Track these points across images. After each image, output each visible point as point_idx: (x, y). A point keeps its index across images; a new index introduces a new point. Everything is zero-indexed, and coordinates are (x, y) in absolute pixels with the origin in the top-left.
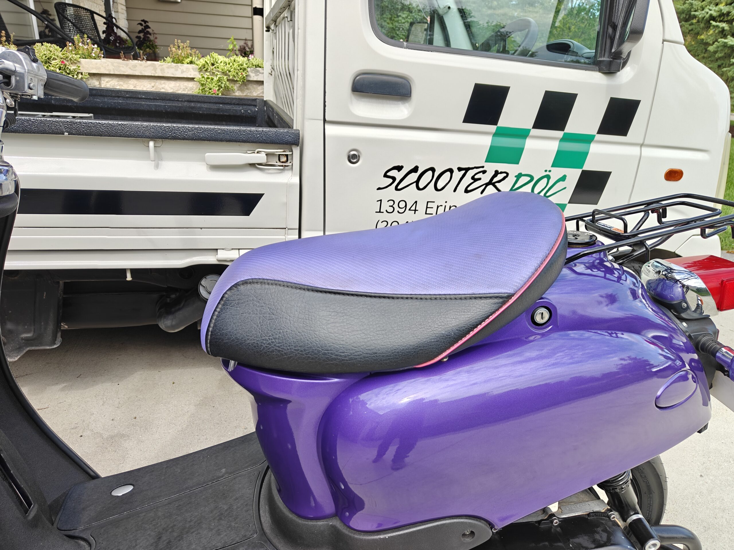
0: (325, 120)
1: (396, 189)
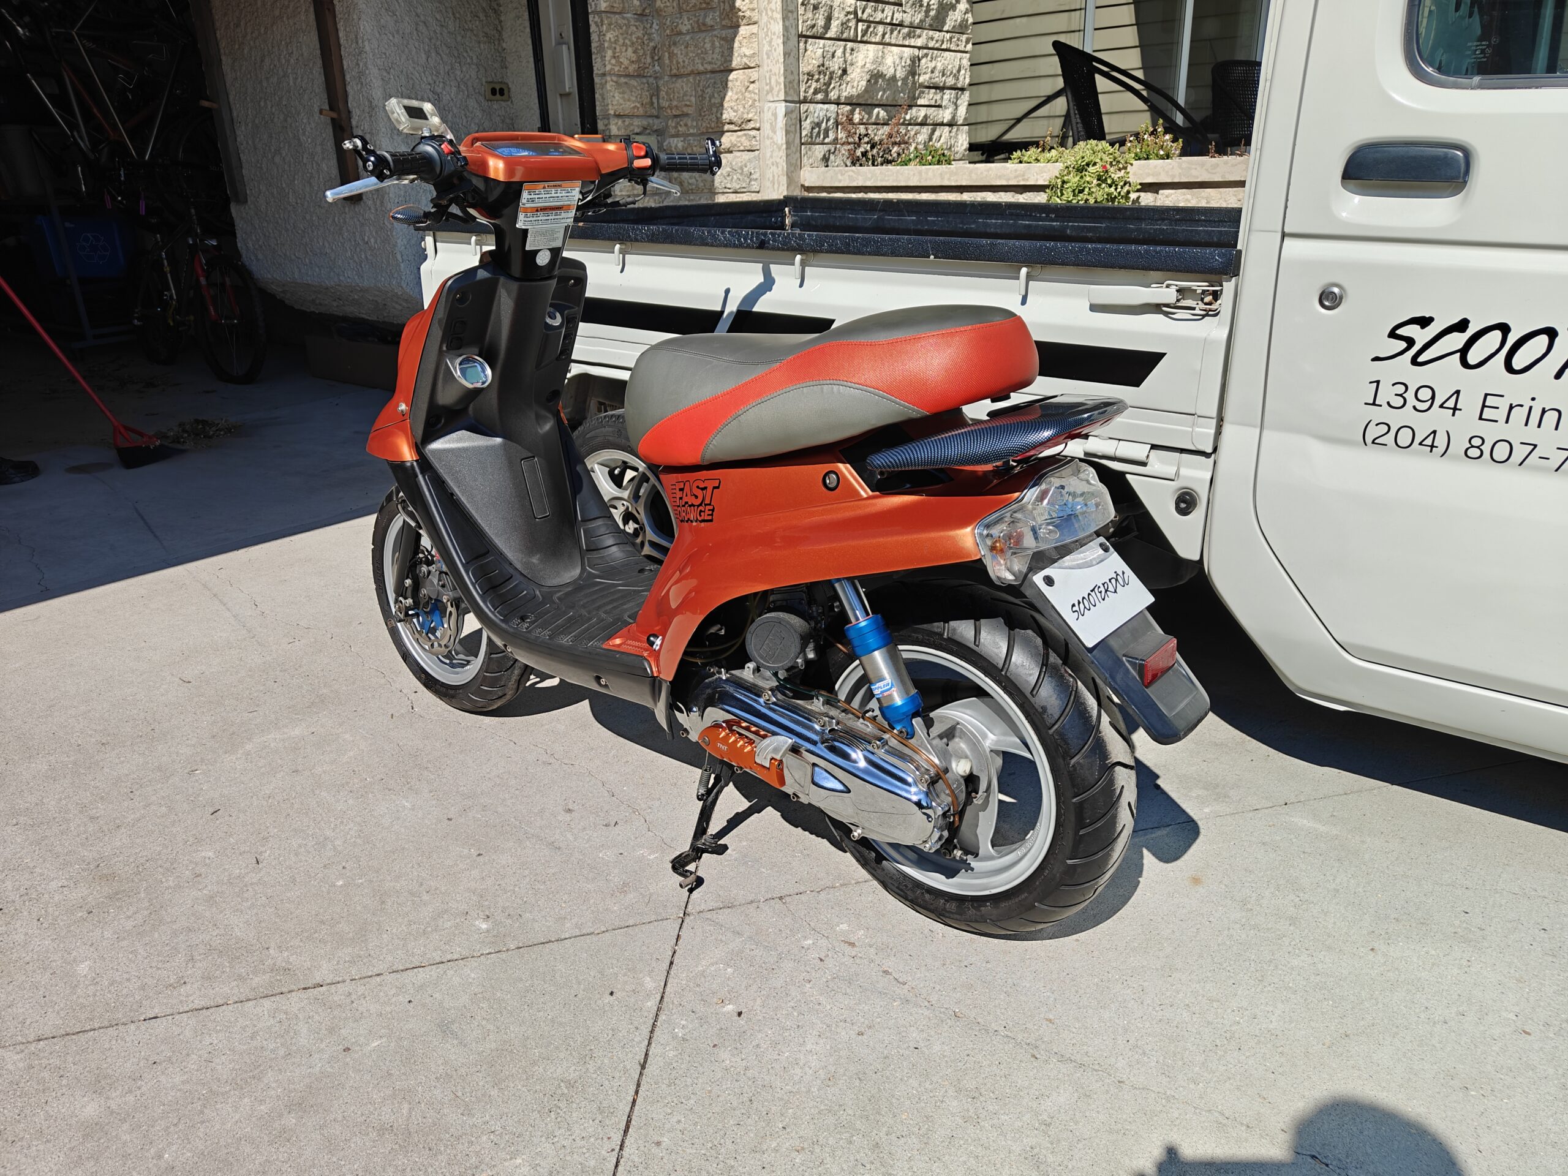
0: (1283, 232)
1: (1414, 361)
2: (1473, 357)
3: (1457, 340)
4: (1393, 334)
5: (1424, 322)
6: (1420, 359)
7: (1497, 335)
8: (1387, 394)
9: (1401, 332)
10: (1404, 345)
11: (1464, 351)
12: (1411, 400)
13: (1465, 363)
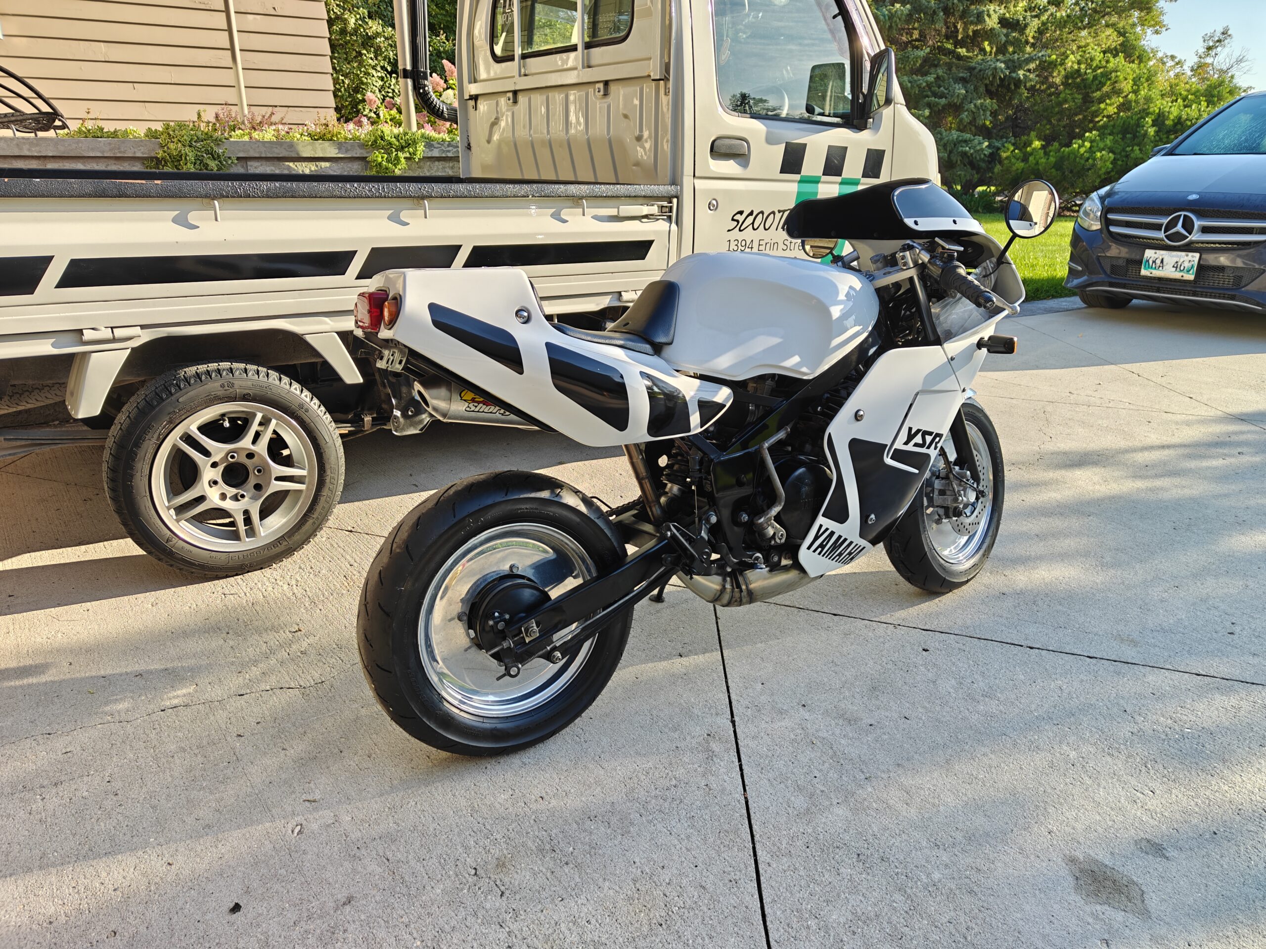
0: (694, 176)
1: (740, 230)
2: (755, 227)
3: (751, 219)
4: (733, 220)
5: (741, 213)
6: (742, 229)
7: (761, 215)
8: (733, 247)
9: (735, 218)
10: (736, 223)
11: (753, 223)
12: (740, 247)
13: (754, 229)
